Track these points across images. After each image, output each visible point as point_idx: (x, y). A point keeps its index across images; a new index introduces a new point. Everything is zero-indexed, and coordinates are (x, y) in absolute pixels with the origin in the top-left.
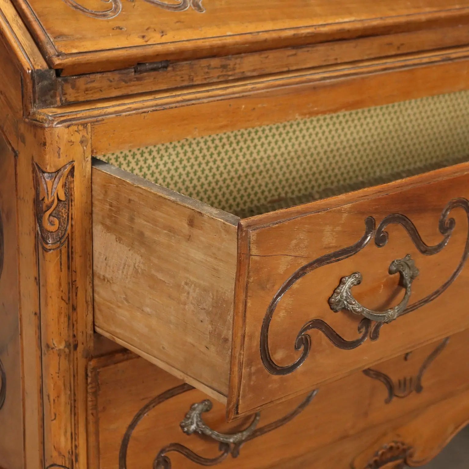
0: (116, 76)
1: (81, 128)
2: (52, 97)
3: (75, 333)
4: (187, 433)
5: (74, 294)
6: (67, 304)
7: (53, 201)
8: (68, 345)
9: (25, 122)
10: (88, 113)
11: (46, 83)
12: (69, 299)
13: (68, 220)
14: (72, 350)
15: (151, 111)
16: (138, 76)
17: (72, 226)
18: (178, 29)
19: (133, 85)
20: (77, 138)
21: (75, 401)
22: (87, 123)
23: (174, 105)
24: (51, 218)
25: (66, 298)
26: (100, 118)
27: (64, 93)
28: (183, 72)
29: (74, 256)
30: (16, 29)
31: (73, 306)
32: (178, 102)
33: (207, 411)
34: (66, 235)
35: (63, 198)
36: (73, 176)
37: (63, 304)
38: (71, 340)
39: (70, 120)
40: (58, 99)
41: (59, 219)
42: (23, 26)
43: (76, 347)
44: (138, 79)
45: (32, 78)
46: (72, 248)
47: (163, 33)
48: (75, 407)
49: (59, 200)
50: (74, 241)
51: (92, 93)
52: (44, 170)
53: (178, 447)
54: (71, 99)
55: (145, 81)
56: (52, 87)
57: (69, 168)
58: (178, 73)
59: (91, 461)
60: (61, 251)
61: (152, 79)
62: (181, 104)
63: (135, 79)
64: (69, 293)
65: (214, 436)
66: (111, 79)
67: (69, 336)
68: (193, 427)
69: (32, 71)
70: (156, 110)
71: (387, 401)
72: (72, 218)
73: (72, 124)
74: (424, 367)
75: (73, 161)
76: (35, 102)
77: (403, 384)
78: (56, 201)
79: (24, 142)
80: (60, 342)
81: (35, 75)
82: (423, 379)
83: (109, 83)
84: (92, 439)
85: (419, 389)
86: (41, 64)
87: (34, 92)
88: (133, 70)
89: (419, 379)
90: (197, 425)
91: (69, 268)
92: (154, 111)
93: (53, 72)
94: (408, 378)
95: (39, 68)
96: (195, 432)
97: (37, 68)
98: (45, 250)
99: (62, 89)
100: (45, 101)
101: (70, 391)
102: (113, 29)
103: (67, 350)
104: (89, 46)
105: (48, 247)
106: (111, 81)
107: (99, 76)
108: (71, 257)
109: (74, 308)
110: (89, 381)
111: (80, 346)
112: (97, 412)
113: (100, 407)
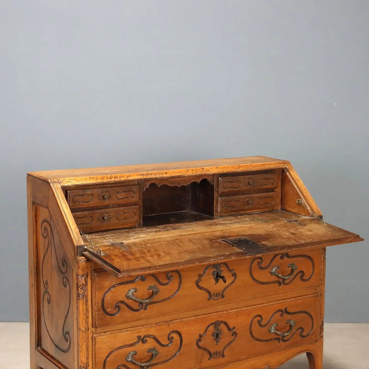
1: (90, 263)
3: (88, 325)
4: (128, 361)
5: (88, 313)
6: (85, 316)
7: (81, 284)
8: (86, 329)
9: (75, 261)
11: (81, 249)
12: (86, 314)
13: (86, 290)
14: (87, 330)
17: (87, 292)
20: (89, 266)
21: (88, 347)
24: (81, 289)
25: (85, 314)
31: (87, 317)
33: (135, 355)
34: (85, 295)
35: (84, 284)
36: (88, 277)
37: (84, 316)
38: (87, 327)
41: (83, 290)
43: (88, 329)
46: (87, 299)
48: (88, 349)
49: (83, 284)
50: (88, 297)
52: (79, 275)
53: (124, 366)
57: (86, 275)
59: (93, 366)
60: (84, 300)
64: (86, 312)
65: (136, 363)
67: (86, 326)
68: (130, 359)
69: (77, 246)
71: (209, 359)
72: (87, 290)
74: (225, 348)
75: (88, 273)
76: (78, 255)
77: (216, 353)
79: (74, 266)
80: (83, 328)
81: (78, 247)
82: (225, 352)
84: (94, 359)
85: (223, 356)
87: (77, 252)
89: (223, 352)
90: (131, 359)
91: (86, 305)
94: (218, 351)
95: (79, 245)
96: (130, 361)
97: (78, 245)
98: (79, 299)
101: (86, 343)
103: (85, 330)
105: (80, 298)
108: (87, 301)
109: (88, 317)
110: (93, 341)
111: (90, 329)
112: (95, 351)
113: (96, 350)
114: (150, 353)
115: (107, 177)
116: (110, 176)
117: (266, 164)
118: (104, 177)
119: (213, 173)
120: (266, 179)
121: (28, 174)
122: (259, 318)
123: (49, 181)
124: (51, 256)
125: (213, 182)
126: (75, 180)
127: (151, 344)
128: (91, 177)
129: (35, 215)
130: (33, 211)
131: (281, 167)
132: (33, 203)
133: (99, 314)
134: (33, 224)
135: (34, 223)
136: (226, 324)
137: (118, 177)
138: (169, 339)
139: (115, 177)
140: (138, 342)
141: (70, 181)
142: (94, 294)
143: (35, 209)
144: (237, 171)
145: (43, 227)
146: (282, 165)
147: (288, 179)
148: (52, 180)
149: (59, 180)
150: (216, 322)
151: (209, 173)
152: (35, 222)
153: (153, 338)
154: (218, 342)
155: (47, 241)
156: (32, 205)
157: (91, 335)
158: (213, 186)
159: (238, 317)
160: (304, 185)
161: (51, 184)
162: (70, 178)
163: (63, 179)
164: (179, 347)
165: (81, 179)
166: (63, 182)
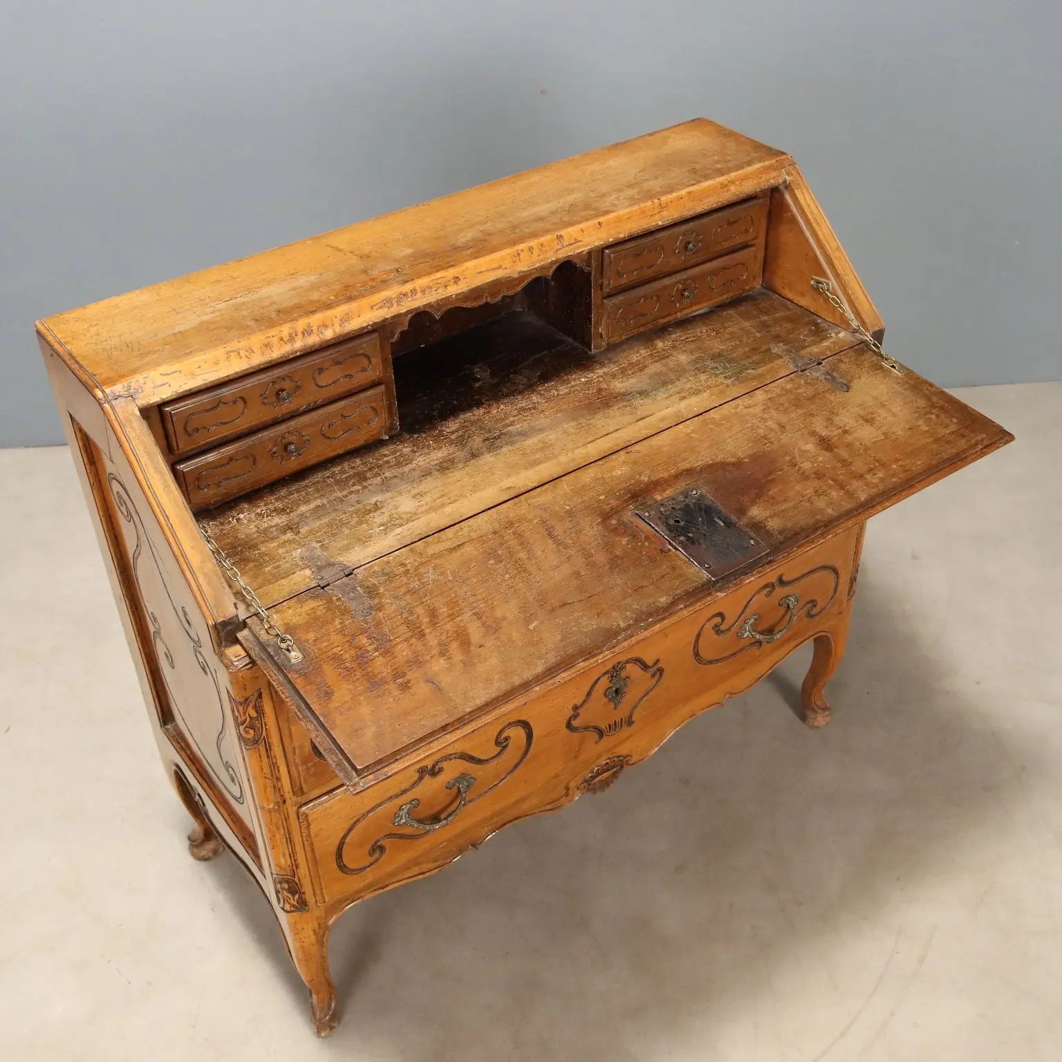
3: (282, 793)
4: (398, 825)
5: (277, 771)
6: (271, 780)
7: (246, 720)
8: (277, 804)
11: (230, 628)
12: (272, 776)
13: (262, 728)
14: (282, 804)
17: (266, 729)
21: (290, 835)
24: (246, 730)
25: (269, 776)
29: (272, 747)
33: (415, 808)
34: (262, 738)
35: (254, 715)
36: (261, 698)
38: (279, 799)
41: (254, 730)
43: (284, 802)
45: (217, 629)
46: (269, 745)
48: (290, 838)
49: (250, 717)
50: (270, 740)
52: (234, 699)
53: (391, 836)
57: (256, 694)
59: (311, 864)
60: (259, 749)
64: (271, 771)
67: (276, 798)
68: (403, 821)
69: (216, 623)
71: (598, 742)
72: (266, 725)
74: (635, 708)
75: (260, 689)
76: (221, 644)
77: (614, 725)
78: (248, 719)
80: (269, 804)
81: (219, 627)
82: (634, 715)
84: (310, 852)
85: (631, 723)
89: (630, 717)
90: (406, 819)
91: (268, 756)
94: (619, 720)
95: (222, 620)
97: (220, 620)
98: (247, 749)
101: (284, 830)
103: (276, 807)
105: (248, 747)
108: (268, 749)
109: (278, 779)
110: (301, 820)
111: (288, 801)
112: (311, 839)
113: (313, 836)
114: (455, 789)
115: (282, 339)
116: (290, 331)
117: (732, 182)
118: (269, 340)
119: (589, 247)
120: (730, 224)
121: (37, 330)
122: (718, 619)
124: (152, 572)
125: (589, 265)
126: (180, 372)
127: (452, 770)
128: (229, 347)
130: (76, 434)
131: (772, 181)
132: (72, 418)
133: (308, 769)
135: (87, 467)
136: (638, 661)
137: (314, 328)
138: (497, 743)
139: (303, 333)
140: (421, 778)
141: (165, 380)
142: (285, 732)
144: (654, 224)
145: (114, 489)
146: (774, 174)
147: (789, 214)
148: (108, 391)
149: (129, 387)
150: (614, 668)
151: (579, 251)
153: (459, 758)
154: (619, 703)
155: (132, 527)
157: (292, 811)
158: (590, 273)
159: (667, 636)
160: (826, 219)
161: (107, 407)
162: (164, 370)
163: (141, 381)
164: (523, 749)
165: (200, 367)
166: (142, 391)
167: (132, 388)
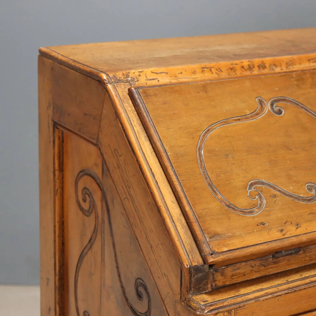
0: (257, 263)
1: (226, 314)
2: (204, 285)
10: (233, 301)
11: (200, 275)
15: (284, 295)
16: (275, 260)
18: (310, 221)
19: (271, 268)
22: (231, 310)
23: (303, 287)
26: (242, 304)
27: (214, 280)
28: (311, 254)
30: (179, 228)
32: (306, 284)
39: (218, 308)
40: (209, 286)
42: (185, 224)
44: (275, 263)
45: (190, 273)
47: (298, 225)
51: (237, 278)
54: (220, 284)
55: (281, 264)
56: (205, 277)
58: (308, 254)
61: (286, 262)
62: (309, 286)
63: (273, 263)
66: (253, 265)
69: (190, 266)
70: (288, 293)
73: (220, 312)
76: (190, 289)
81: (192, 270)
83: (251, 268)
86: (198, 261)
87: (190, 283)
88: (271, 256)
92: (286, 294)
93: (206, 266)
95: (196, 264)
97: (194, 264)
99: (213, 277)
100: (199, 288)
102: (258, 225)
104: (237, 243)
106: (253, 267)
107: (243, 264)
115: (243, 67)
116: (249, 63)
118: (234, 66)
121: (40, 51)
123: (104, 77)
124: (103, 260)
126: (167, 73)
128: (203, 65)
129: (59, 153)
130: (54, 142)
132: (55, 125)
134: (54, 175)
135: (57, 173)
137: (267, 65)
139: (259, 66)
141: (154, 76)
143: (59, 138)
145: (81, 186)
148: (111, 75)
149: (128, 76)
152: (60, 171)
155: (90, 222)
156: (51, 129)
161: (110, 86)
162: (153, 69)
163: (137, 74)
165: (181, 73)
166: (138, 81)
167: (130, 77)
